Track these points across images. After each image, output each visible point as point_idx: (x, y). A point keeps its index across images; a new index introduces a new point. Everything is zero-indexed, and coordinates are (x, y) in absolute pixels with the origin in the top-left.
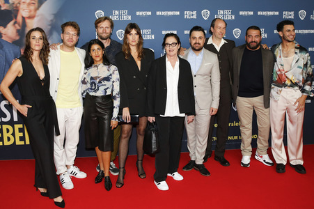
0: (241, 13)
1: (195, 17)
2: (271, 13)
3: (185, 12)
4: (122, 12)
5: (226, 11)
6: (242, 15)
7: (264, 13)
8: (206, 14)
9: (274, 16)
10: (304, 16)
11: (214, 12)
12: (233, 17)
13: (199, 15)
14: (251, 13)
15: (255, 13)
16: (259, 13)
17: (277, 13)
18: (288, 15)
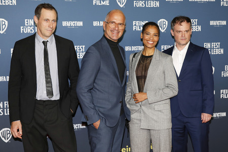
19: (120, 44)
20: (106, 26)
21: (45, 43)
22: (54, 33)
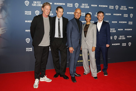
0: (92, 5)
1: (72, 6)
2: (104, 6)
3: (68, 4)
4: (38, 2)
5: (86, 4)
6: (92, 6)
7: (102, 6)
8: (77, 5)
9: (106, 7)
10: (118, 8)
11: (80, 5)
12: (89, 7)
13: (74, 5)
14: (96, 6)
15: (98, 6)
16: (100, 6)
17: (107, 6)
18: (111, 7)
19: (80, 20)
20: (75, 14)
21: (59, 19)
22: (62, 16)
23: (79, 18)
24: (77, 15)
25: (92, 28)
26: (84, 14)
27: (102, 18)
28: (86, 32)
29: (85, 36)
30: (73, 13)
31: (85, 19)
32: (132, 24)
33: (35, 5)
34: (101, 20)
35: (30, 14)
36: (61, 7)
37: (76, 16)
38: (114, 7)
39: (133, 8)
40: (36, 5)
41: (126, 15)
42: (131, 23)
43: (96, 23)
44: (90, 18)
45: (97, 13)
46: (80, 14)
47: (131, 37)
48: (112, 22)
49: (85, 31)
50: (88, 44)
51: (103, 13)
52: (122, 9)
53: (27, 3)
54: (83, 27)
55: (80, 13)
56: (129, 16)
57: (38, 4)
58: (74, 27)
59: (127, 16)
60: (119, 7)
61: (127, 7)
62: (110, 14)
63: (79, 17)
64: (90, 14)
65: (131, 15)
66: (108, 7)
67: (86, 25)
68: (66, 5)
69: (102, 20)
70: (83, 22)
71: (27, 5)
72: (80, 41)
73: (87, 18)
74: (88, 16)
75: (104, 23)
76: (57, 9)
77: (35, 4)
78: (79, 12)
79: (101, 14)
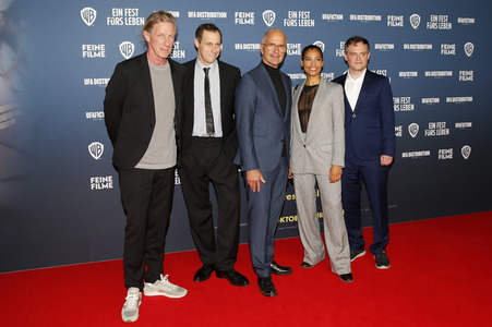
0: (324, 17)
1: (252, 22)
2: (369, 18)
3: (236, 14)
4: (128, 11)
5: (301, 14)
6: (326, 20)
7: (360, 17)
8: (269, 17)
9: (374, 22)
10: (418, 23)
11: (282, 15)
12: (313, 23)
13: (258, 18)
14: (340, 17)
15: (346, 17)
16: (352, 17)
17: (379, 18)
18: (396, 21)
23: (280, 65)
24: (271, 52)
25: (328, 98)
26: (295, 49)
27: (364, 59)
28: (305, 113)
29: (304, 129)
30: (257, 46)
31: (303, 68)
32: (471, 79)
33: (116, 22)
34: (358, 67)
35: (102, 55)
36: (211, 25)
37: (269, 58)
38: (406, 21)
39: (472, 21)
40: (123, 20)
41: (448, 49)
42: (467, 76)
43: (341, 80)
44: (319, 64)
45: (342, 44)
46: (282, 50)
47: (470, 125)
48: (401, 74)
49: (302, 108)
50: (316, 157)
51: (365, 42)
52: (433, 26)
53: (89, 15)
54: (296, 95)
55: (284, 46)
56: (460, 49)
57: (128, 17)
58: (260, 95)
59: (453, 52)
60: (425, 19)
61: (452, 20)
62: (391, 46)
63: (281, 59)
64: (319, 49)
65: (469, 48)
66: (384, 20)
67: (307, 88)
68: (231, 17)
69: (362, 70)
70: (293, 77)
71: (89, 24)
72: (284, 146)
73: (308, 63)
74: (313, 55)
75: (371, 80)
76: (199, 34)
77: (117, 17)
78: (277, 43)
79: (359, 48)
